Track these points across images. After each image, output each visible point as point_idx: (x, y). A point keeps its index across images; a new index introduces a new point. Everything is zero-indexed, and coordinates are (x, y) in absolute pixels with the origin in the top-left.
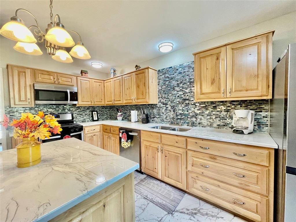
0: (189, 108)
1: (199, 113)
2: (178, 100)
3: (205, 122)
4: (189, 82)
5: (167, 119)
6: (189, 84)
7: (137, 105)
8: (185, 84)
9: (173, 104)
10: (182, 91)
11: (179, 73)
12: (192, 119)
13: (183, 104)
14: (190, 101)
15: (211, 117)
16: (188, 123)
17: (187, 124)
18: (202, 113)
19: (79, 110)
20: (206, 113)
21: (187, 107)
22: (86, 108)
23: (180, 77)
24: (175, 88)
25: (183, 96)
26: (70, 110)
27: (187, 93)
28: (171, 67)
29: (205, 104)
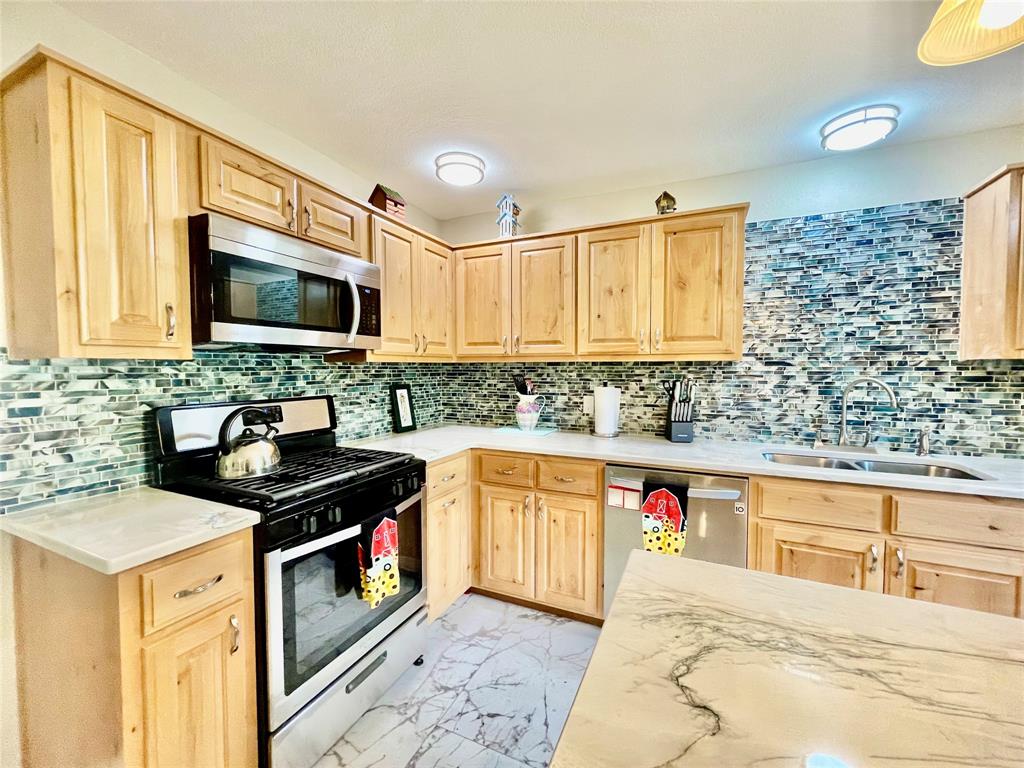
0: (904, 380)
1: (956, 401)
2: (849, 348)
3: (979, 438)
4: (907, 280)
5: (785, 425)
6: (910, 287)
7: (620, 364)
8: (887, 289)
9: (822, 365)
10: (872, 313)
11: (859, 243)
12: (916, 425)
13: (872, 364)
14: (913, 353)
15: (1009, 416)
16: (897, 440)
17: (888, 445)
18: (970, 401)
19: (348, 381)
20: (986, 401)
21: (894, 379)
22: (373, 372)
23: (864, 258)
24: (834, 300)
25: (873, 333)
26: (314, 377)
27: (898, 323)
28: (817, 218)
29: (984, 369)
